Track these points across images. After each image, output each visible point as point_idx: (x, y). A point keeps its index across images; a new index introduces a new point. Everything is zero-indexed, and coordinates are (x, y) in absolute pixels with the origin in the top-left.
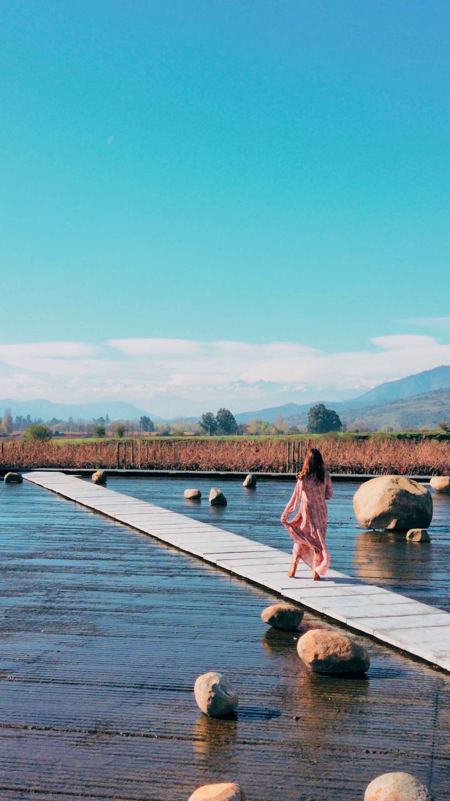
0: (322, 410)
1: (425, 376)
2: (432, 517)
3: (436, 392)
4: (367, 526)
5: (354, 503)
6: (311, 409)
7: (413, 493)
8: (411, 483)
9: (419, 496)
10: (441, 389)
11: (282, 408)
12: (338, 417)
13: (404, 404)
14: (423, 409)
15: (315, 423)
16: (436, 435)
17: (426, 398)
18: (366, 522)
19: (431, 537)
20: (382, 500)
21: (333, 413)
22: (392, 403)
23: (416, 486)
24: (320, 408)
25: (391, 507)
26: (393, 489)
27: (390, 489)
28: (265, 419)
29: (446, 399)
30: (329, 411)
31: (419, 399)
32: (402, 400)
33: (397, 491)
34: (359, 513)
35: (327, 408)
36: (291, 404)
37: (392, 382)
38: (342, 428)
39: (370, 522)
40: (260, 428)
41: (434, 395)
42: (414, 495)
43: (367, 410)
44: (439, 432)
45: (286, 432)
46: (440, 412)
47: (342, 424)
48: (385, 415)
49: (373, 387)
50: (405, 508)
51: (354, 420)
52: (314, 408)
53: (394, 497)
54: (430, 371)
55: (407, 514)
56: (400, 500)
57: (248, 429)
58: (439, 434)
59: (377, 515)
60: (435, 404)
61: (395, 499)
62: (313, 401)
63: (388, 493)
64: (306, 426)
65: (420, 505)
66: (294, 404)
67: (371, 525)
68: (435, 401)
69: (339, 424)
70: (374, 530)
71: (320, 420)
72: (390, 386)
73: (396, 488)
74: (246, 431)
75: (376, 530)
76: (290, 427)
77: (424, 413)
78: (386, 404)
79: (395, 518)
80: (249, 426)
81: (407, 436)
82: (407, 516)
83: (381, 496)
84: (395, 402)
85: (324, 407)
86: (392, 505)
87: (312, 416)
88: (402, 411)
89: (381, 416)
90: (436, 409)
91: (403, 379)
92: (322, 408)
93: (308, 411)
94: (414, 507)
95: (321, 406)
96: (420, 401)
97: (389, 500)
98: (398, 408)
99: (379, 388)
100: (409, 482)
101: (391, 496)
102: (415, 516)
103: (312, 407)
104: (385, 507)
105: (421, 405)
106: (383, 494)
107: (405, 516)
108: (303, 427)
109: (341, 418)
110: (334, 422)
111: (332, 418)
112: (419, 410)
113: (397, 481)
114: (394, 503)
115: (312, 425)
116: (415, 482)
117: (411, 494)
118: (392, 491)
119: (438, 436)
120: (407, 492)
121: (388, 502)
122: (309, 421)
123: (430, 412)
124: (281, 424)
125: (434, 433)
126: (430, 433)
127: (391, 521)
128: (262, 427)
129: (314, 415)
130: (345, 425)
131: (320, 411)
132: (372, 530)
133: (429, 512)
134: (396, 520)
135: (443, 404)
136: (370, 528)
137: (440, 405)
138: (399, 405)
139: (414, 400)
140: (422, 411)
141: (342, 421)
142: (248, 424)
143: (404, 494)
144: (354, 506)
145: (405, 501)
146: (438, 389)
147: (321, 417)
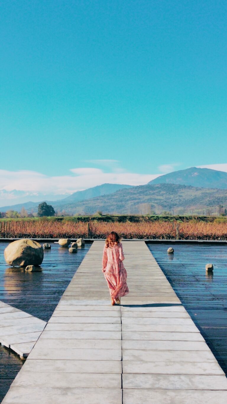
0: (45, 205)
1: (97, 188)
2: (43, 259)
3: (102, 196)
4: (10, 264)
5: (4, 253)
6: (39, 205)
7: (34, 248)
8: (34, 243)
9: (37, 249)
10: (105, 195)
11: (26, 204)
12: (53, 209)
13: (87, 202)
14: (96, 205)
15: (42, 211)
16: (96, 218)
17: (98, 199)
18: (10, 262)
19: (42, 269)
20: (17, 251)
21: (51, 206)
22: (81, 202)
23: (36, 244)
24: (44, 204)
25: (22, 255)
26: (23, 246)
27: (22, 246)
28: (15, 210)
29: (107, 200)
30: (48, 205)
31: (94, 200)
32: (86, 200)
33: (25, 247)
34: (7, 258)
35: (48, 204)
36: (30, 202)
37: (81, 191)
38: (55, 214)
39: (12, 262)
40: (13, 214)
41: (101, 198)
42: (34, 249)
43: (69, 205)
44: (98, 216)
45: (27, 216)
46: (104, 206)
47: (56, 212)
48: (77, 207)
49: (72, 194)
50: (29, 255)
51: (62, 210)
52: (41, 204)
53: (24, 250)
54: (99, 186)
55: (30, 258)
56: (26, 251)
57: (6, 215)
58: (98, 217)
59: (15, 259)
60: (102, 202)
61: (24, 251)
62: (41, 200)
63: (21, 248)
64: (37, 213)
65: (37, 254)
66: (31, 202)
67: (12, 264)
68: (102, 201)
69: (54, 212)
70: (14, 266)
71: (44, 210)
72: (80, 193)
73: (25, 245)
74: (5, 216)
75: (15, 266)
76: (29, 214)
77: (97, 207)
78: (78, 202)
79: (24, 260)
80: (7, 214)
81: (82, 218)
82: (30, 259)
83: (17, 249)
84: (83, 201)
85: (46, 203)
86: (22, 254)
87: (40, 208)
88: (86, 206)
89: (76, 208)
90: (102, 205)
91: (86, 190)
92: (45, 204)
93: (38, 206)
94: (34, 255)
95: (45, 203)
96: (94, 201)
97: (21, 251)
98: (84, 204)
99: (75, 194)
100: (32, 242)
101: (22, 249)
102: (34, 259)
103: (40, 204)
104: (19, 255)
105: (95, 202)
106: (18, 249)
107: (29, 259)
108: (35, 214)
109: (55, 209)
110: (51, 211)
111: (50, 209)
112: (94, 205)
113: (26, 242)
114: (23, 253)
115: (40, 213)
116: (36, 242)
117: (32, 248)
118: (23, 247)
119: (97, 218)
120: (30, 247)
121: (20, 252)
122: (39, 211)
123: (99, 206)
124: (24, 212)
125: (95, 217)
126: (93, 217)
127: (22, 261)
128: (14, 214)
129: (41, 207)
130: (57, 213)
131: (44, 206)
132: (13, 267)
133: (41, 257)
134: (24, 261)
135: (105, 202)
136: (12, 266)
137: (104, 203)
138: (84, 203)
139: (92, 200)
140: (95, 206)
141: (55, 210)
142: (6, 212)
143: (29, 248)
144: (4, 255)
145: (29, 252)
146: (103, 195)
147: (44, 209)
